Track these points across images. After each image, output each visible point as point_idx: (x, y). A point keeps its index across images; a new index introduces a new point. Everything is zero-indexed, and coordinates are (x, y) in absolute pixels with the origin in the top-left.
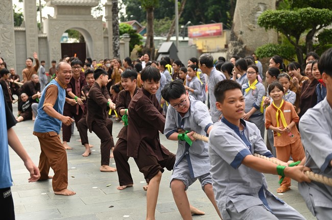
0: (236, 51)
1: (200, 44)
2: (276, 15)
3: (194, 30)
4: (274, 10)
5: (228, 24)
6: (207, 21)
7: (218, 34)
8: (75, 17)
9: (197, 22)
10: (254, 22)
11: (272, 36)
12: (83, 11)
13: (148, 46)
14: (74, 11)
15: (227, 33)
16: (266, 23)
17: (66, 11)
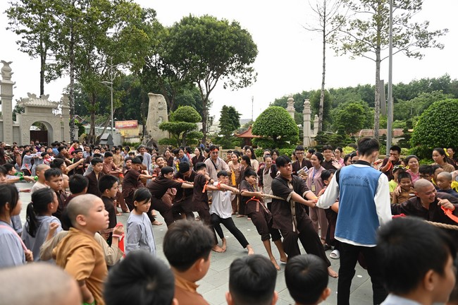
0: (147, 141)
1: (123, 133)
2: (168, 124)
3: (119, 124)
4: (167, 122)
5: (142, 121)
6: (128, 119)
7: (135, 127)
8: (40, 114)
9: (121, 119)
10: (157, 126)
11: (166, 134)
12: (46, 111)
13: (92, 134)
14: (40, 110)
15: (141, 127)
16: (163, 128)
17: (34, 110)
